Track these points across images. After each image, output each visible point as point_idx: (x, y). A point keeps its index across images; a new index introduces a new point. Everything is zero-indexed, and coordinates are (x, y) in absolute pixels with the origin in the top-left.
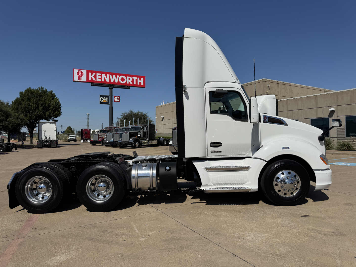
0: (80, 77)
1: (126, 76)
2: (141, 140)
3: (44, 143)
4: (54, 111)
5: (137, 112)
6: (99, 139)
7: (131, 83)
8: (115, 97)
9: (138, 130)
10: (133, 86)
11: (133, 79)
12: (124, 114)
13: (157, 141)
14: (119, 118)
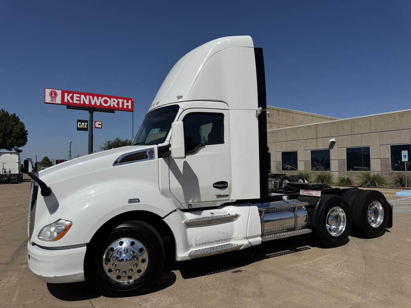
0: (53, 98)
1: (110, 97)
4: (18, 139)
5: (125, 140)
7: (116, 106)
8: (96, 122)
10: (119, 109)
11: (119, 102)
12: (109, 142)
14: (102, 147)
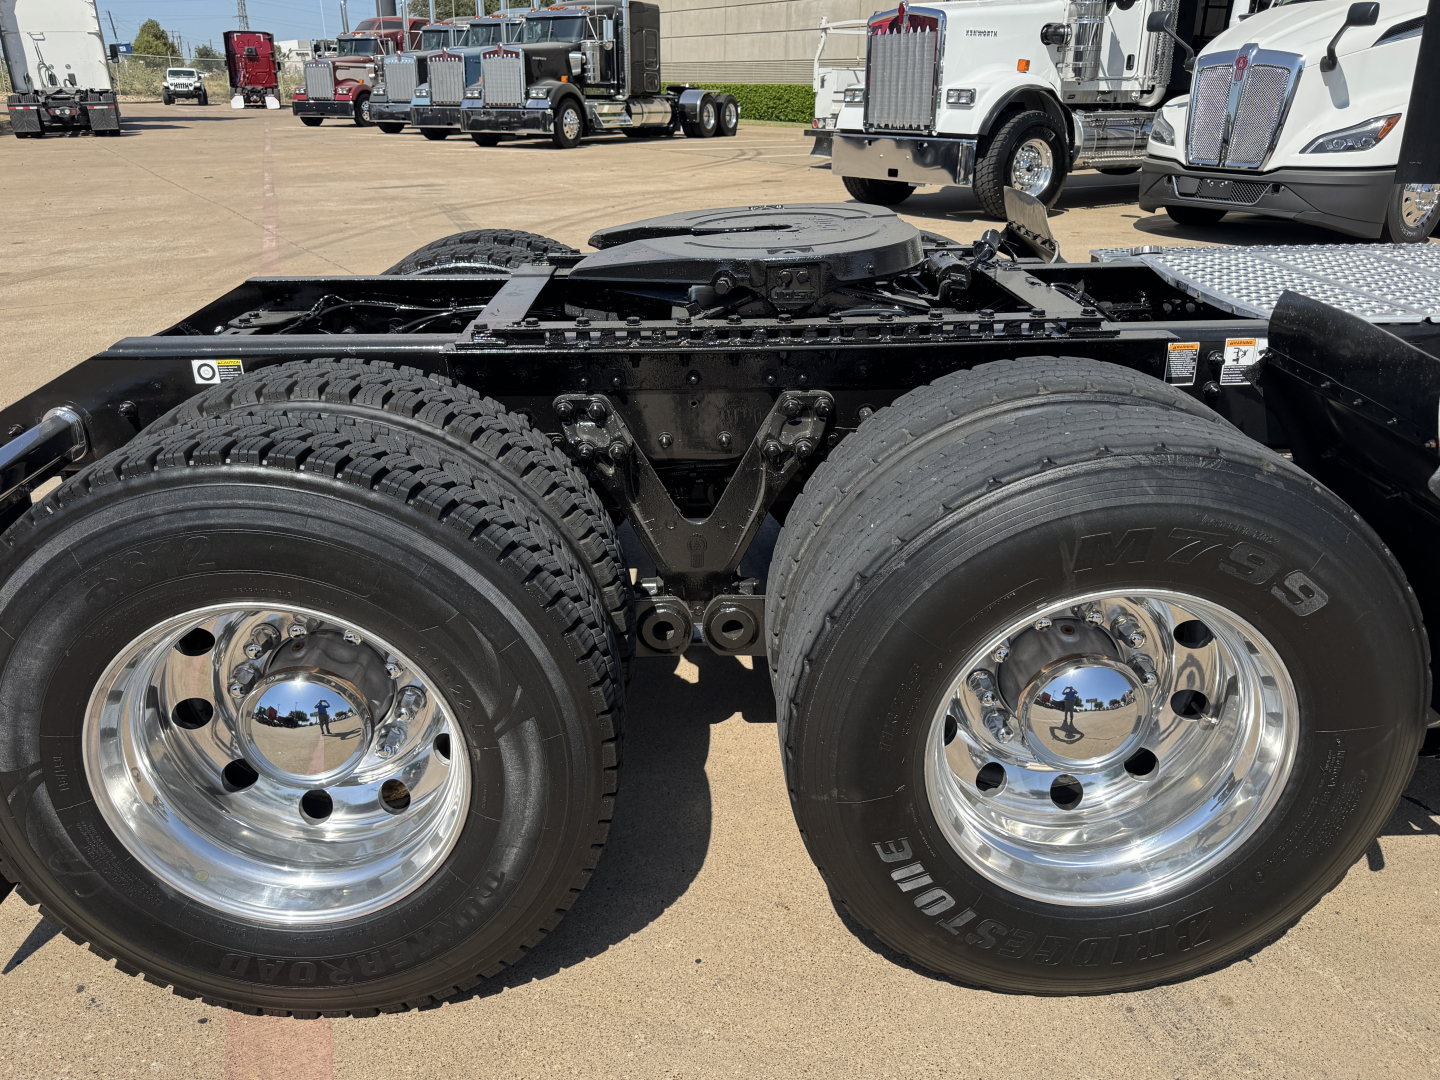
2: (589, 97)
3: (44, 105)
6: (336, 91)
9: (570, 35)
13: (668, 107)
